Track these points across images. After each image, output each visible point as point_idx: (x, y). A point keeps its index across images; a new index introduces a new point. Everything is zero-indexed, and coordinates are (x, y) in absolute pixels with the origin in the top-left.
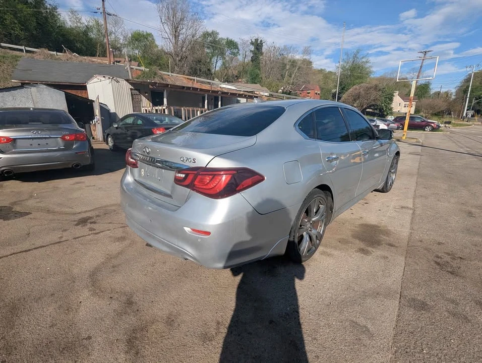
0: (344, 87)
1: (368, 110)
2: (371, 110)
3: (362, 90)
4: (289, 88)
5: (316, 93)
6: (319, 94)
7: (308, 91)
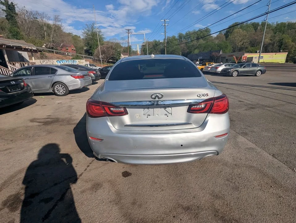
0: (91, 46)
1: (110, 60)
2: (111, 60)
3: (105, 48)
4: (50, 45)
5: (73, 50)
6: (75, 50)
7: (67, 48)
